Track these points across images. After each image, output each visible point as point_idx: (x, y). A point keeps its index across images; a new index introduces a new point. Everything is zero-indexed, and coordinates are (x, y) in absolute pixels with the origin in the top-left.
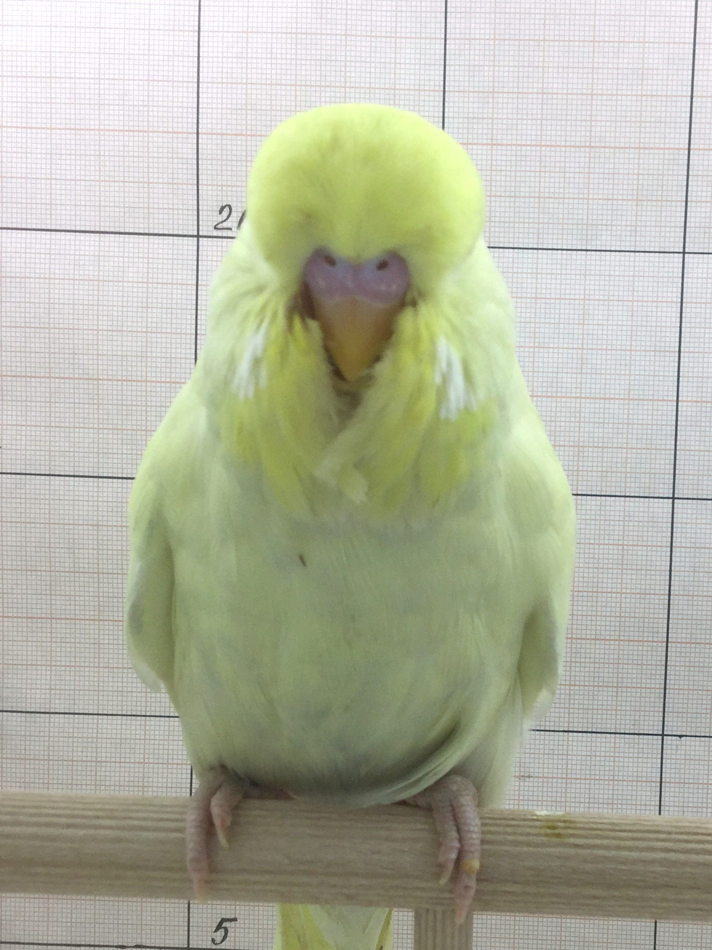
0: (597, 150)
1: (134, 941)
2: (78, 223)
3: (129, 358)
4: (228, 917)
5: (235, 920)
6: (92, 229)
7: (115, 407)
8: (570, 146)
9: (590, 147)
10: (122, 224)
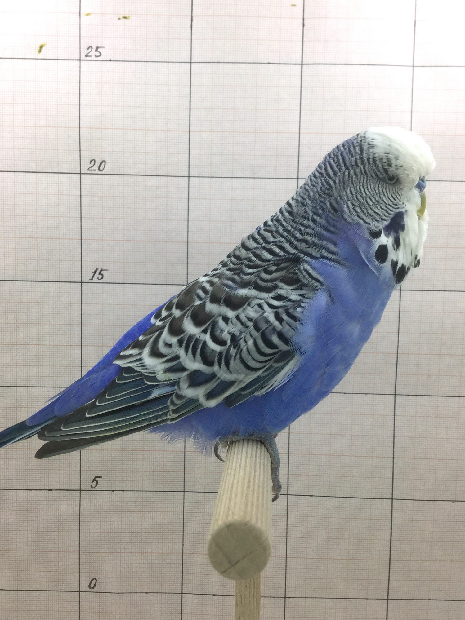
0: (258, 134)
1: (56, 487)
2: (26, 168)
3: (51, 228)
4: (98, 476)
5: (101, 477)
6: (33, 171)
7: (45, 250)
8: (246, 132)
9: (255, 132)
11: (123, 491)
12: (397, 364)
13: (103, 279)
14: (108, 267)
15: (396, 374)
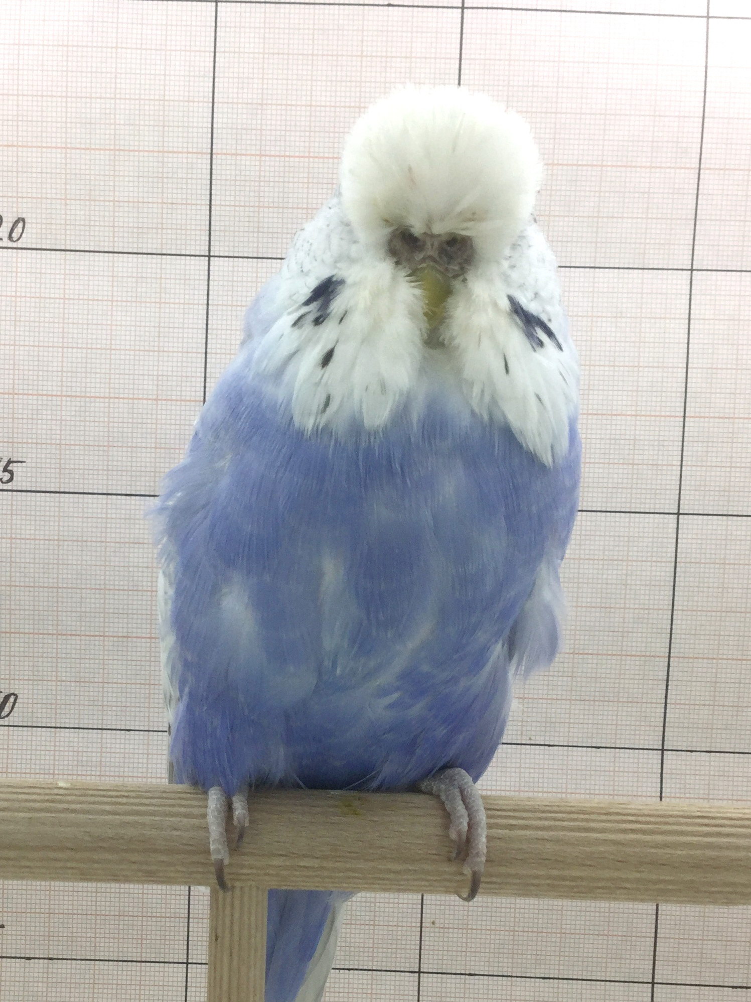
11: (51, 959)
12: (667, 680)
13: (14, 483)
14: (25, 455)
15: (666, 703)
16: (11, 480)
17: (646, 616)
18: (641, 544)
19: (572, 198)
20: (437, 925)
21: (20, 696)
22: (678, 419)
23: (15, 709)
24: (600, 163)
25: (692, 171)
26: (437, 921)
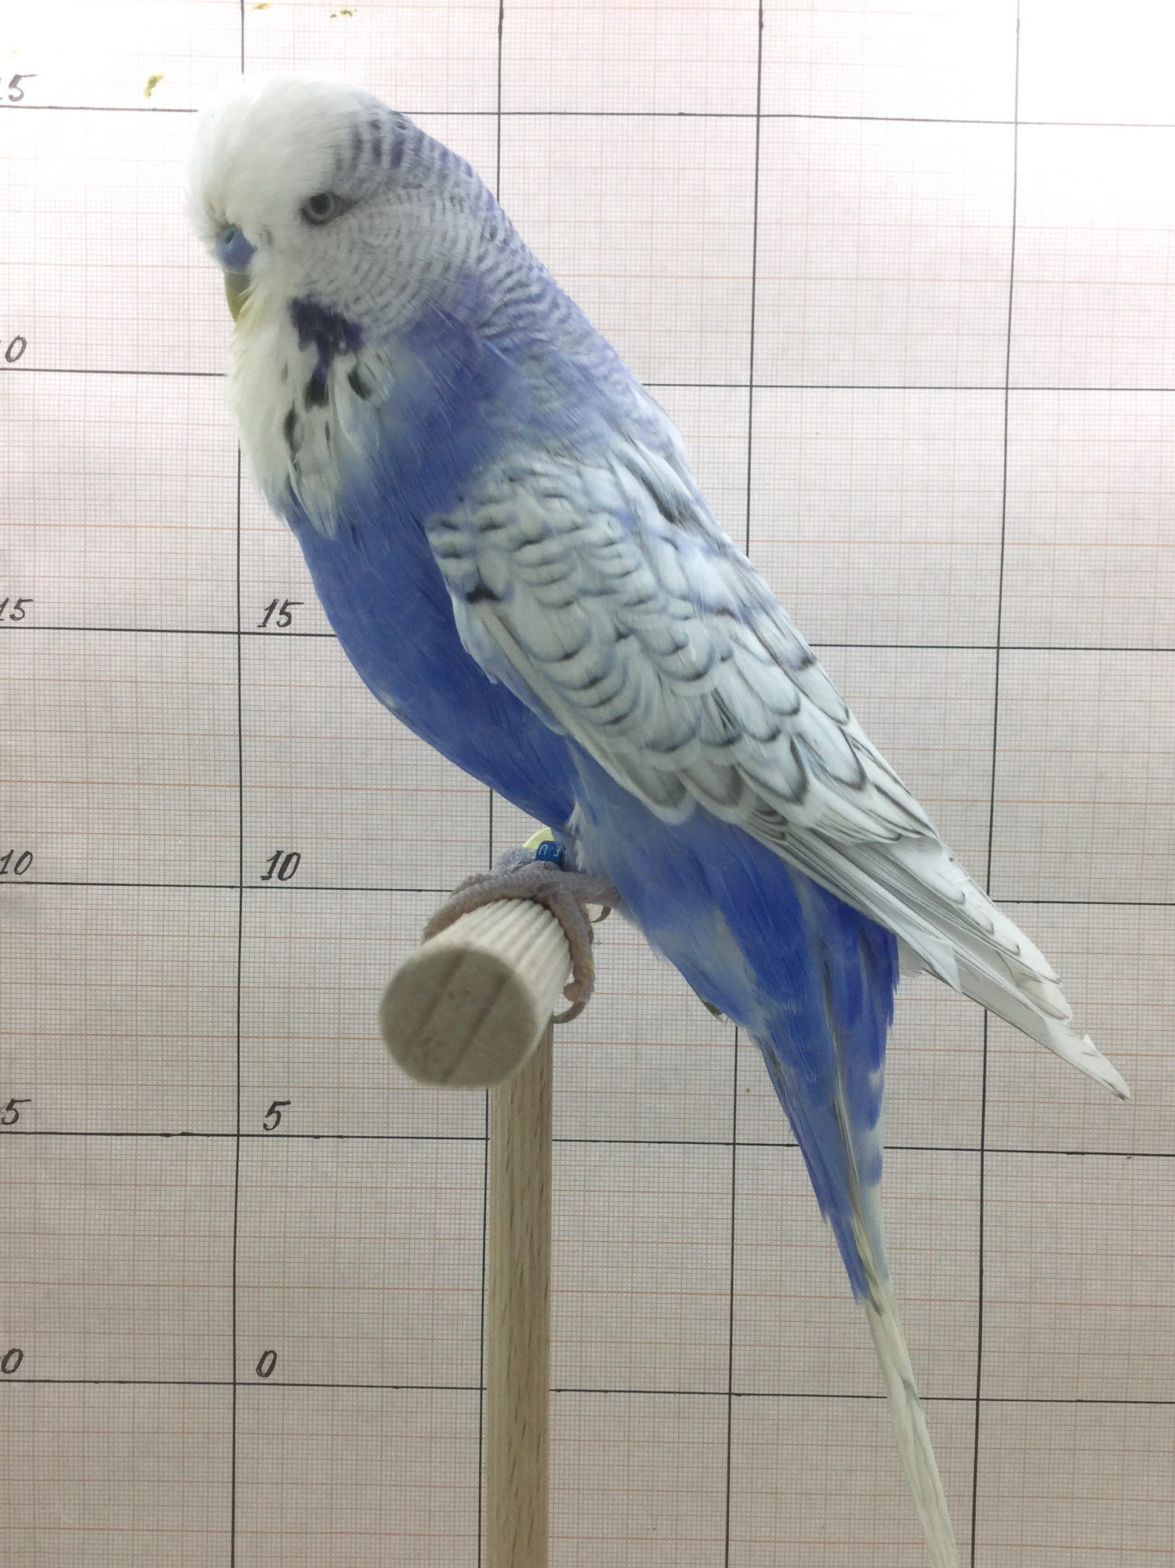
0: (659, 279)
1: (180, 1128)
3: (169, 504)
4: (281, 1100)
5: (289, 1103)
7: (153, 556)
8: (631, 276)
9: (651, 276)
10: (161, 364)
11: (342, 1137)
12: (991, 826)
13: (292, 626)
14: (303, 596)
15: (990, 851)
16: (288, 623)
17: (966, 758)
18: (959, 681)
19: (879, 315)
20: (752, 1093)
21: (303, 856)
22: (995, 546)
23: (298, 870)
24: (906, 277)
25: (1004, 284)
26: (751, 1089)
